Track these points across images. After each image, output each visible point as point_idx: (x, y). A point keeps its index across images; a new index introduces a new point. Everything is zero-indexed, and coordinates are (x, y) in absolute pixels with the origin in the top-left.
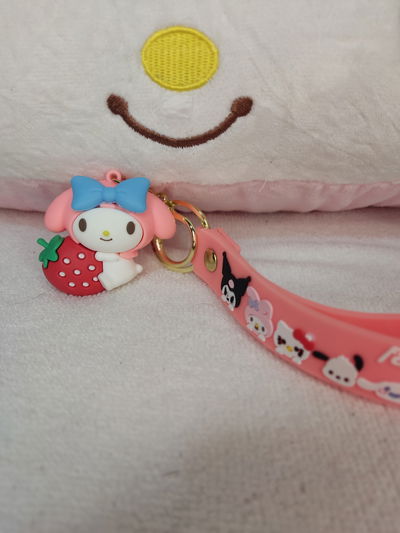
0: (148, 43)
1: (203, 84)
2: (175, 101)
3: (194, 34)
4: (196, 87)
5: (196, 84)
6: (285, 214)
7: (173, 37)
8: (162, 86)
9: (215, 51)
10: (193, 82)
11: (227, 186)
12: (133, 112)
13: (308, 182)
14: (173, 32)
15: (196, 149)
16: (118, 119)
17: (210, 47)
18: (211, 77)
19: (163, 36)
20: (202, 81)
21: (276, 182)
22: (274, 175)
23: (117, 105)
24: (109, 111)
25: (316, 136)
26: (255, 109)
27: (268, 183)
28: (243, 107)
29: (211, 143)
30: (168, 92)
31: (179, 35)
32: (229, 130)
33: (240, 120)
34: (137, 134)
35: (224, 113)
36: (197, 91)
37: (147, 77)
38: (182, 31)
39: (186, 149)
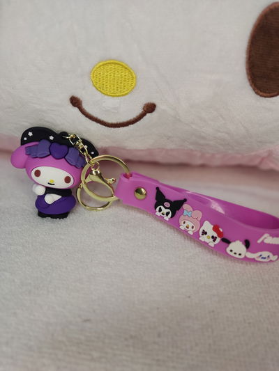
0: (95, 69)
1: (126, 94)
2: (110, 102)
3: (122, 65)
4: (123, 95)
5: (122, 94)
7: (109, 66)
8: (103, 93)
9: (134, 76)
10: (121, 92)
11: (142, 150)
12: (85, 106)
13: (192, 150)
14: (110, 63)
15: (122, 129)
16: (76, 110)
17: (131, 74)
18: (131, 91)
19: (103, 65)
20: (126, 92)
21: (172, 150)
22: (171, 146)
23: (75, 102)
24: (71, 105)
25: (194, 126)
26: (157, 109)
27: (167, 150)
28: (150, 108)
30: (106, 97)
31: (113, 65)
32: (142, 120)
33: (148, 115)
34: (87, 119)
35: (139, 111)
36: (123, 98)
37: (94, 88)
38: (115, 64)
39: (116, 129)
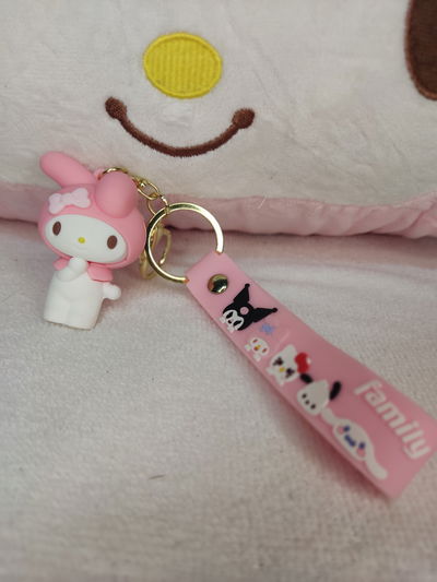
0: (151, 48)
1: (206, 93)
2: (175, 109)
3: (197, 42)
4: (197, 96)
5: (198, 93)
6: (285, 236)
7: (176, 43)
8: (163, 92)
9: (218, 59)
10: (195, 90)
11: (226, 200)
12: (132, 117)
13: (308, 200)
14: (177, 39)
16: (116, 123)
17: (213, 55)
18: (214, 86)
19: (166, 41)
20: (205, 89)
21: (275, 200)
22: (274, 191)
23: (115, 109)
25: (317, 153)
26: (256, 121)
27: (268, 199)
28: (244, 119)
29: (211, 154)
30: (169, 99)
31: (182, 42)
32: (229, 142)
33: (241, 132)
34: (135, 141)
35: (225, 124)
36: (199, 99)
37: (149, 83)
38: (186, 39)
39: (185, 159)
